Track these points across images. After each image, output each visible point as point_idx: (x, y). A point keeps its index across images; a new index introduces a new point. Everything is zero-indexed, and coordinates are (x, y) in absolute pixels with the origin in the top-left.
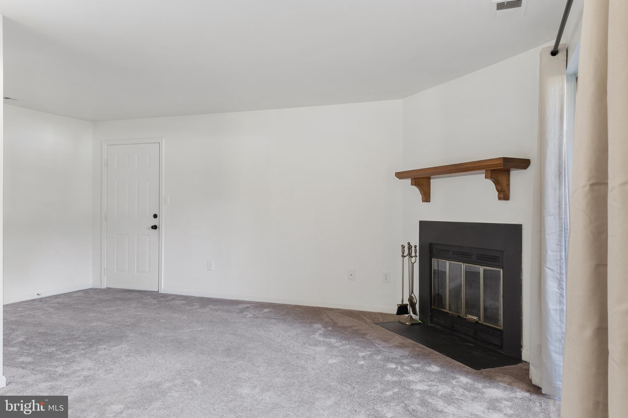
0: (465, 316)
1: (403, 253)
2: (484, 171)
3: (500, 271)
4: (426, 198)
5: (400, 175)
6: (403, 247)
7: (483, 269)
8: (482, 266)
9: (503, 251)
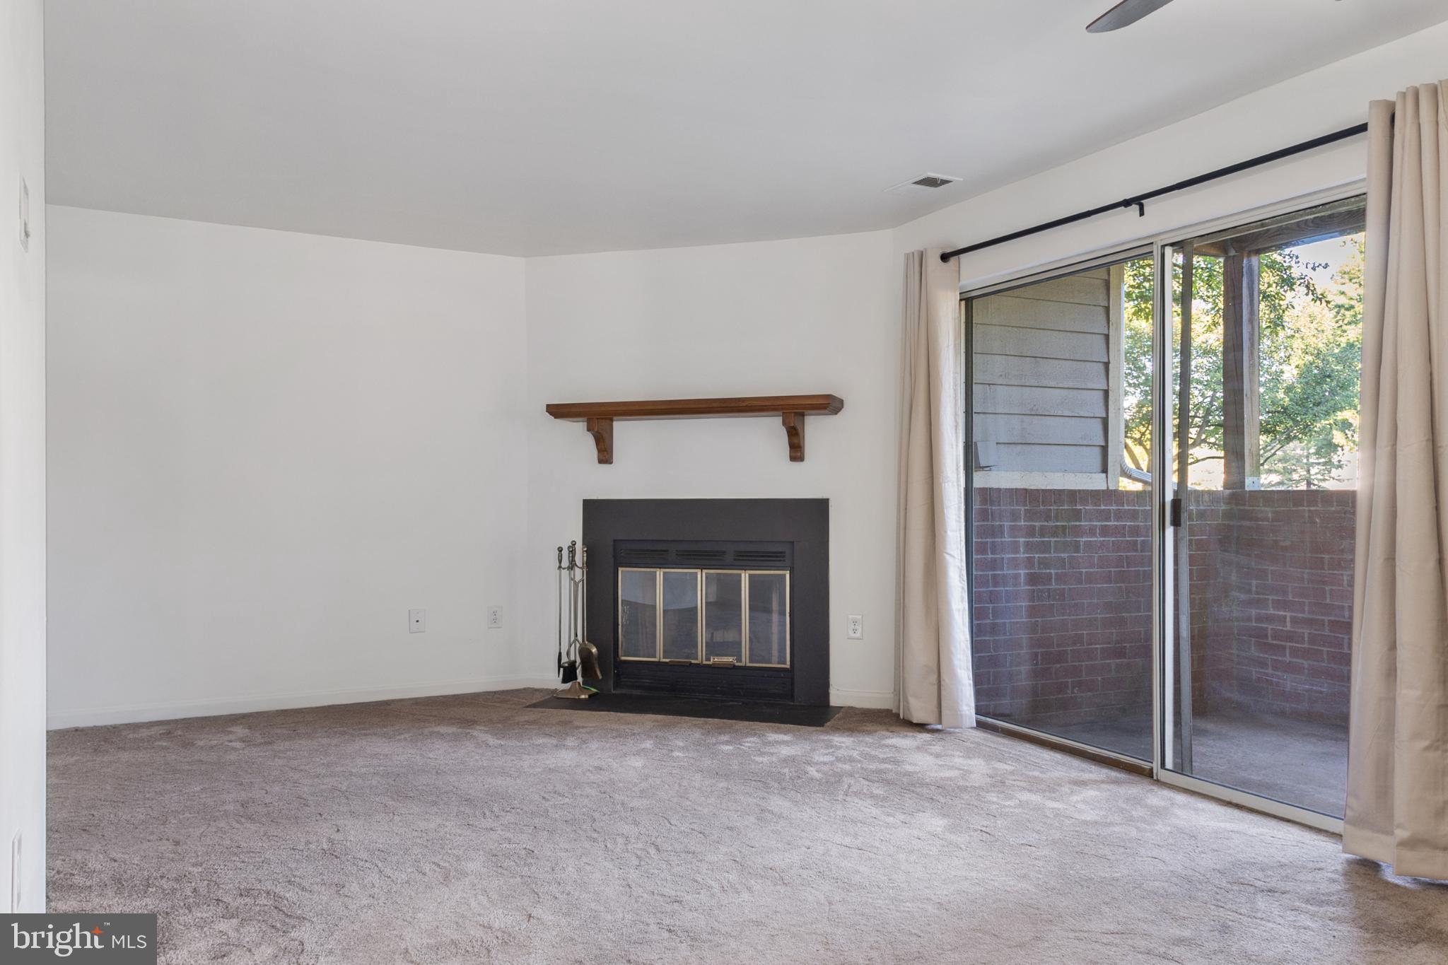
0: (706, 660)
1: (560, 561)
2: (781, 413)
3: (785, 575)
4: (605, 454)
5: (558, 411)
6: (560, 550)
7: (747, 575)
8: (745, 570)
9: (793, 542)
